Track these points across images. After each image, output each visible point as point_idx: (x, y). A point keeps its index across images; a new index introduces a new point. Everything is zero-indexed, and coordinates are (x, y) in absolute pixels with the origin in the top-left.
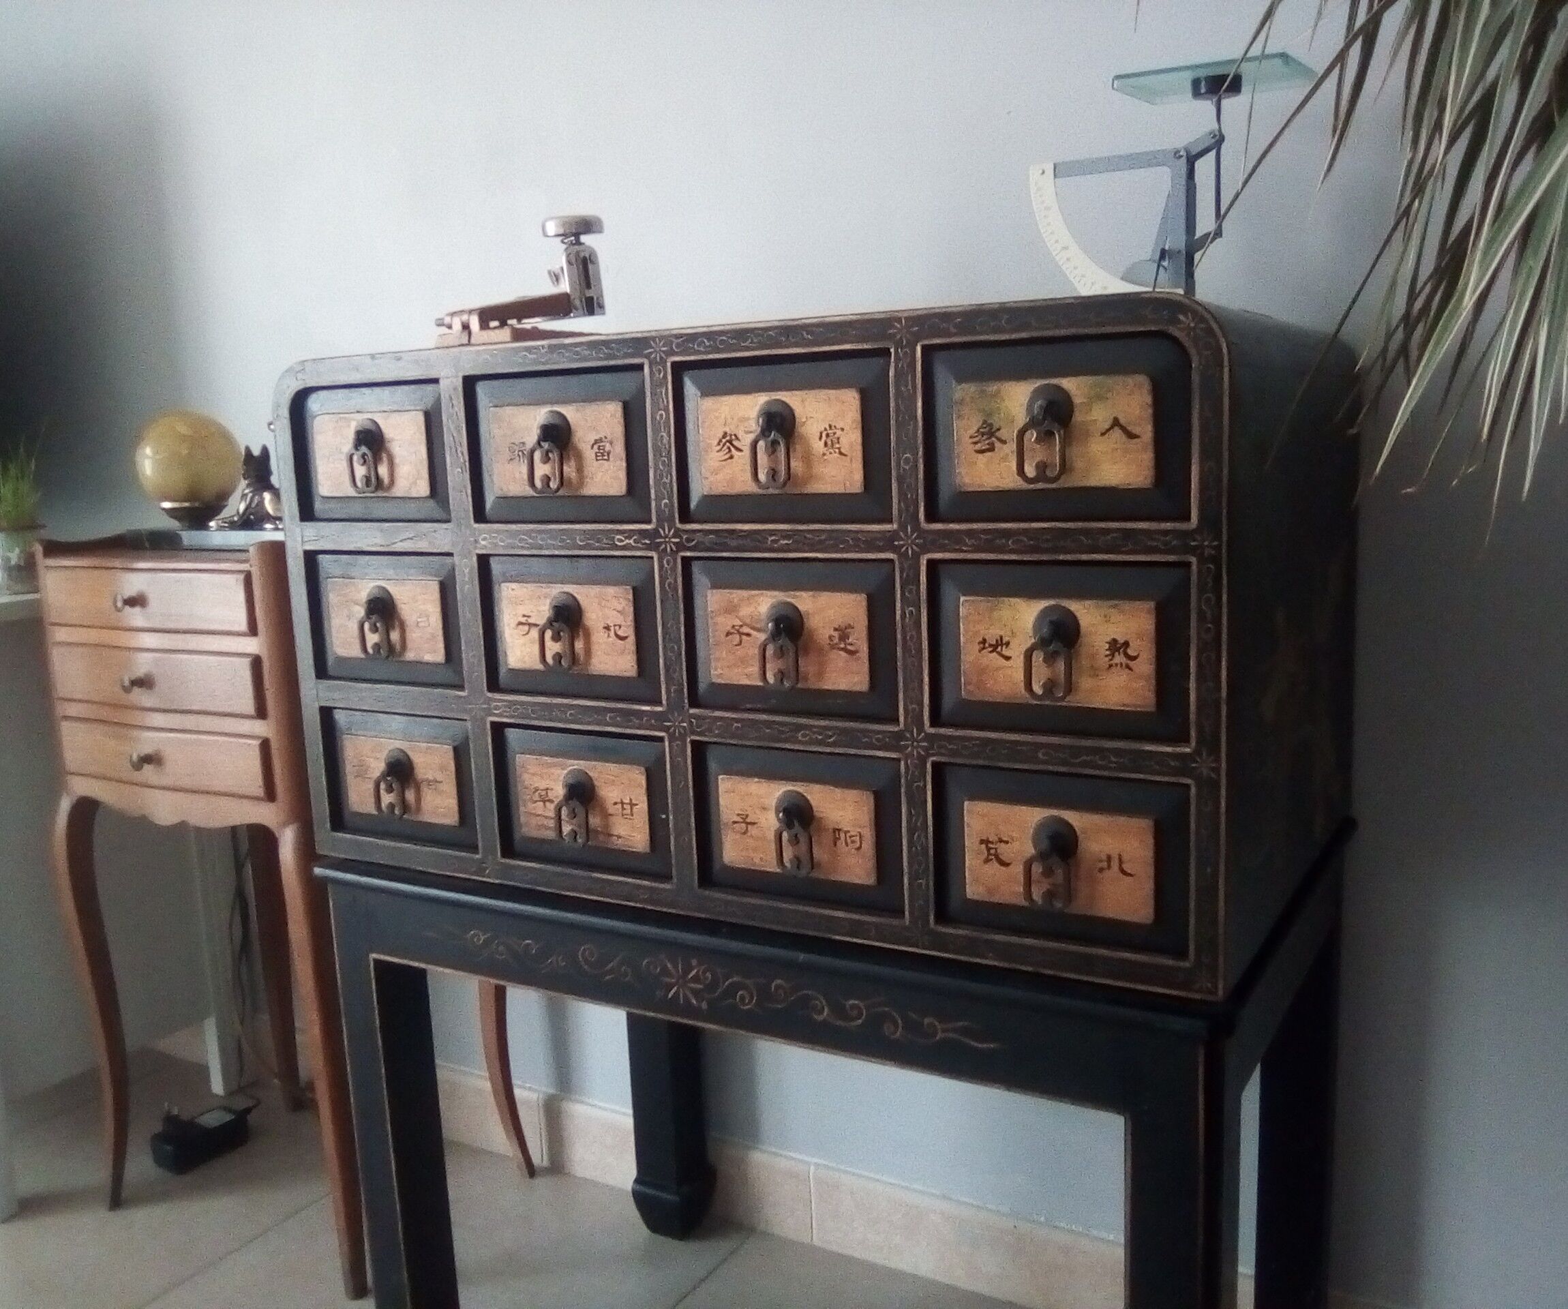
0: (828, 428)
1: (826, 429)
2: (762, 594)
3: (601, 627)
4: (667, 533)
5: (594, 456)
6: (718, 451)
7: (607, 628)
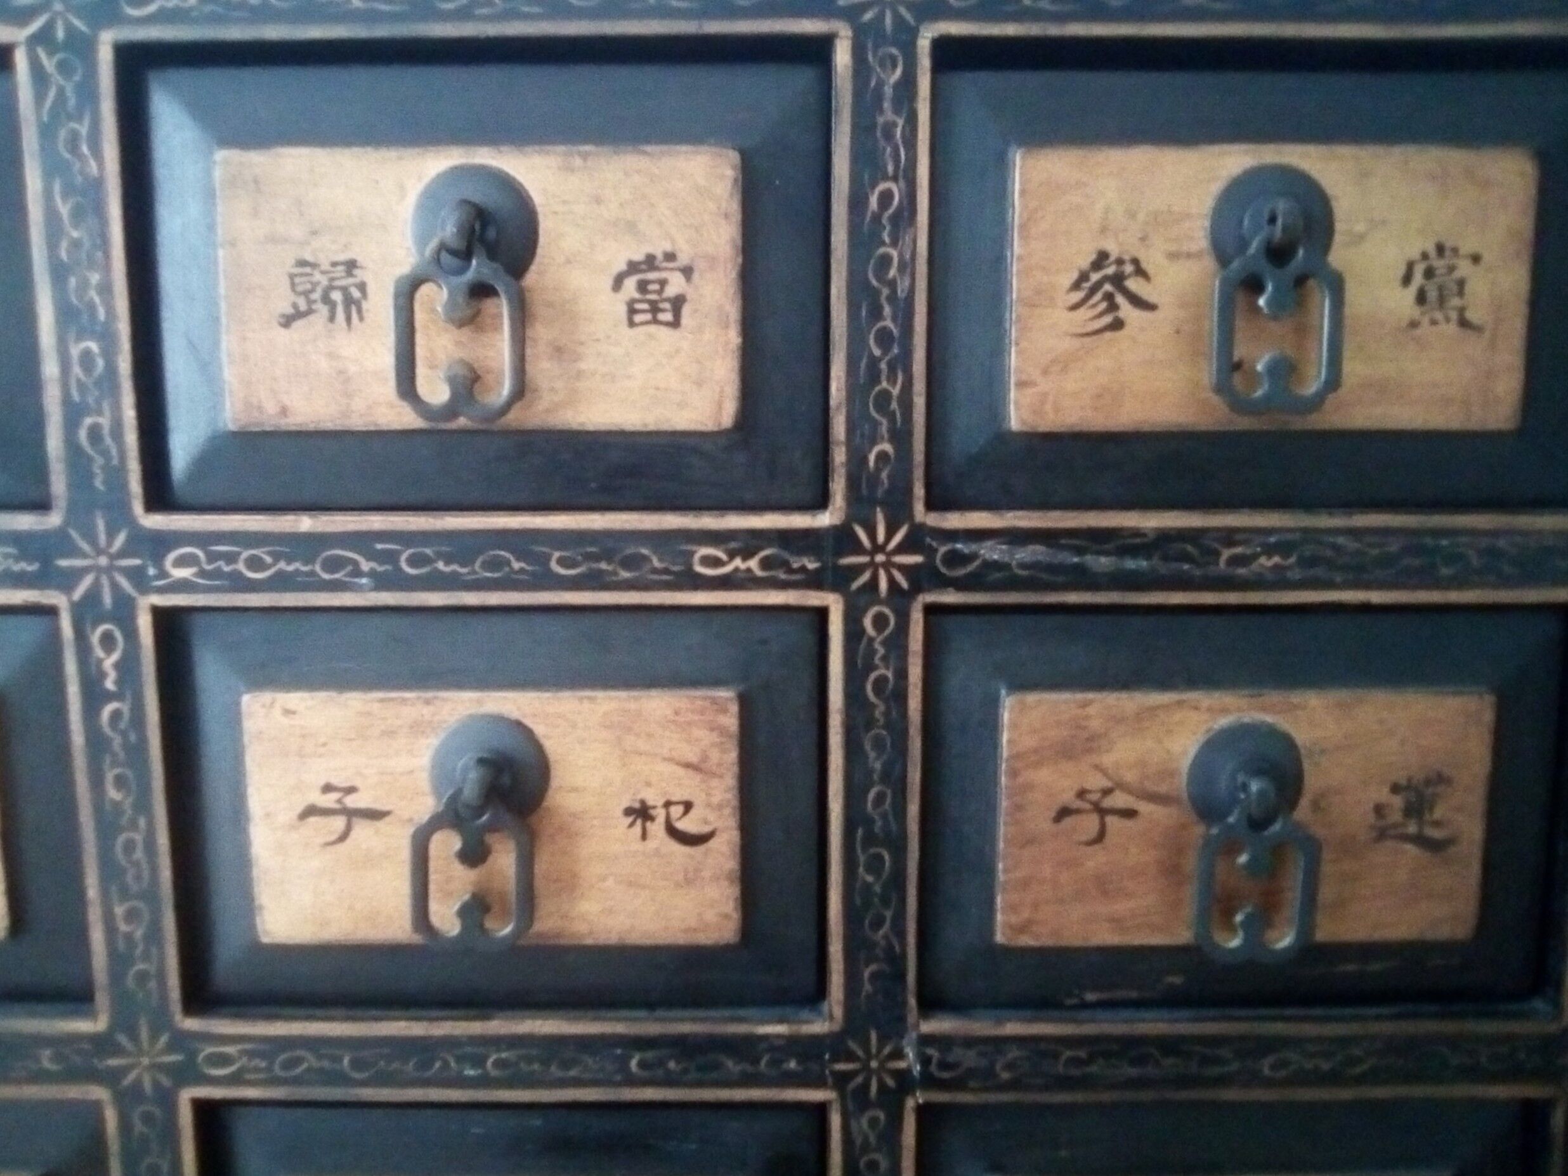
0: (1432, 252)
1: (1425, 256)
2: (1180, 703)
3: (619, 812)
4: (881, 536)
5: (623, 310)
6: (1075, 307)
7: (641, 813)
